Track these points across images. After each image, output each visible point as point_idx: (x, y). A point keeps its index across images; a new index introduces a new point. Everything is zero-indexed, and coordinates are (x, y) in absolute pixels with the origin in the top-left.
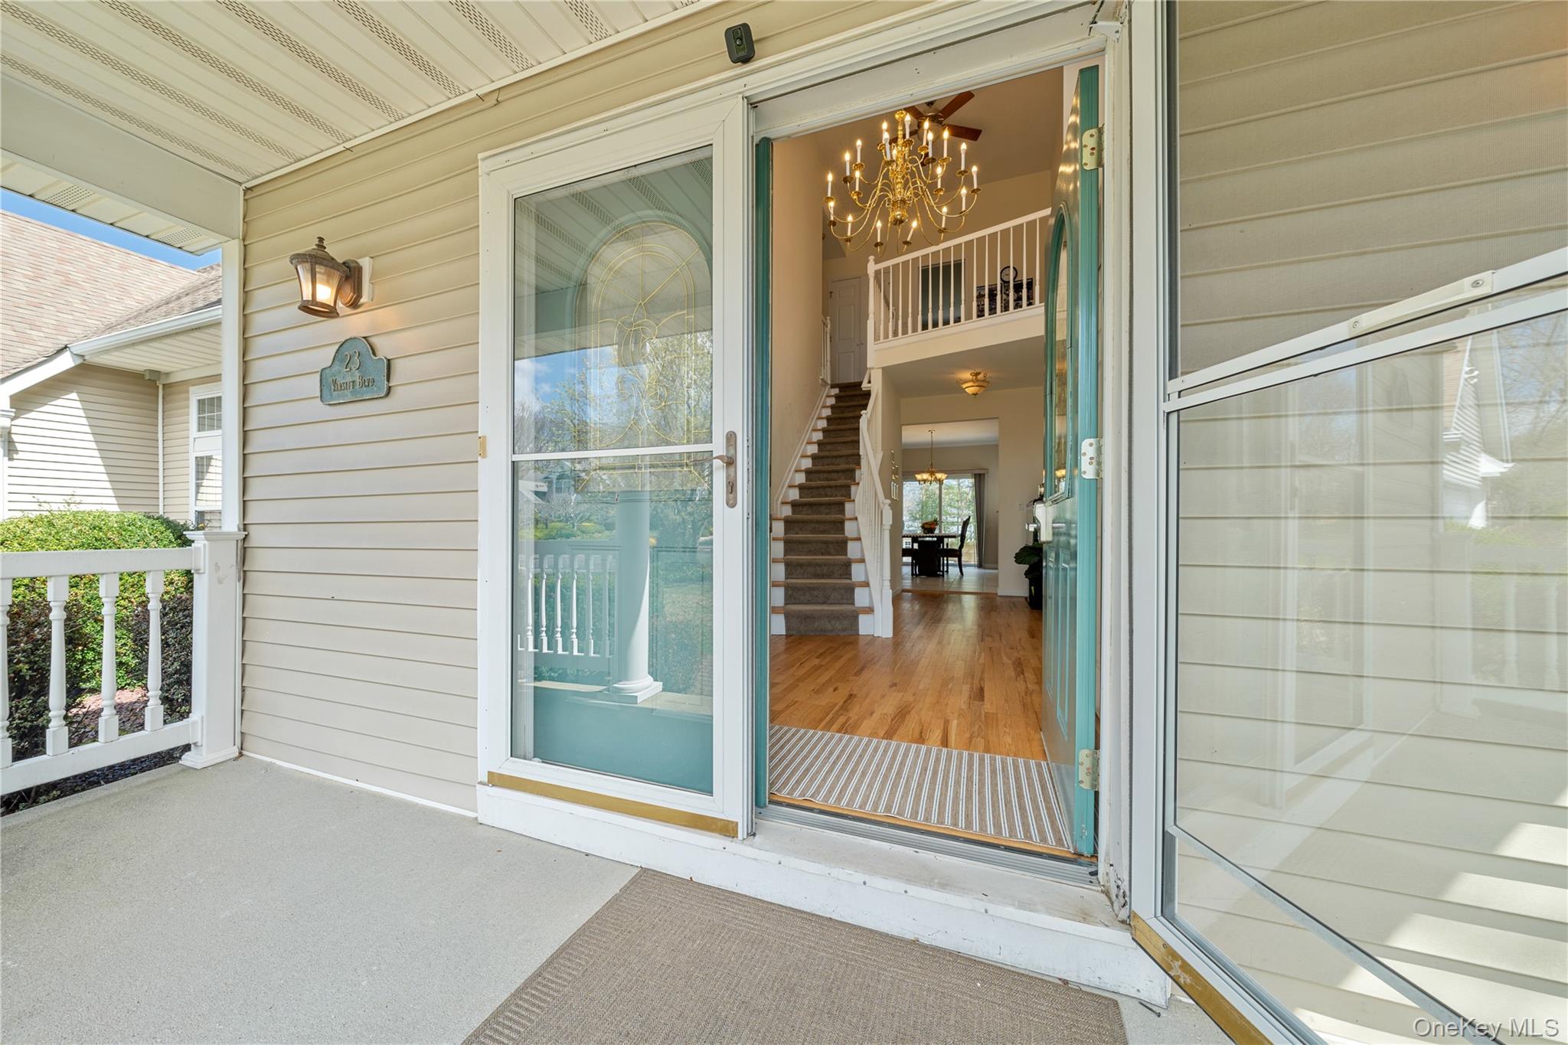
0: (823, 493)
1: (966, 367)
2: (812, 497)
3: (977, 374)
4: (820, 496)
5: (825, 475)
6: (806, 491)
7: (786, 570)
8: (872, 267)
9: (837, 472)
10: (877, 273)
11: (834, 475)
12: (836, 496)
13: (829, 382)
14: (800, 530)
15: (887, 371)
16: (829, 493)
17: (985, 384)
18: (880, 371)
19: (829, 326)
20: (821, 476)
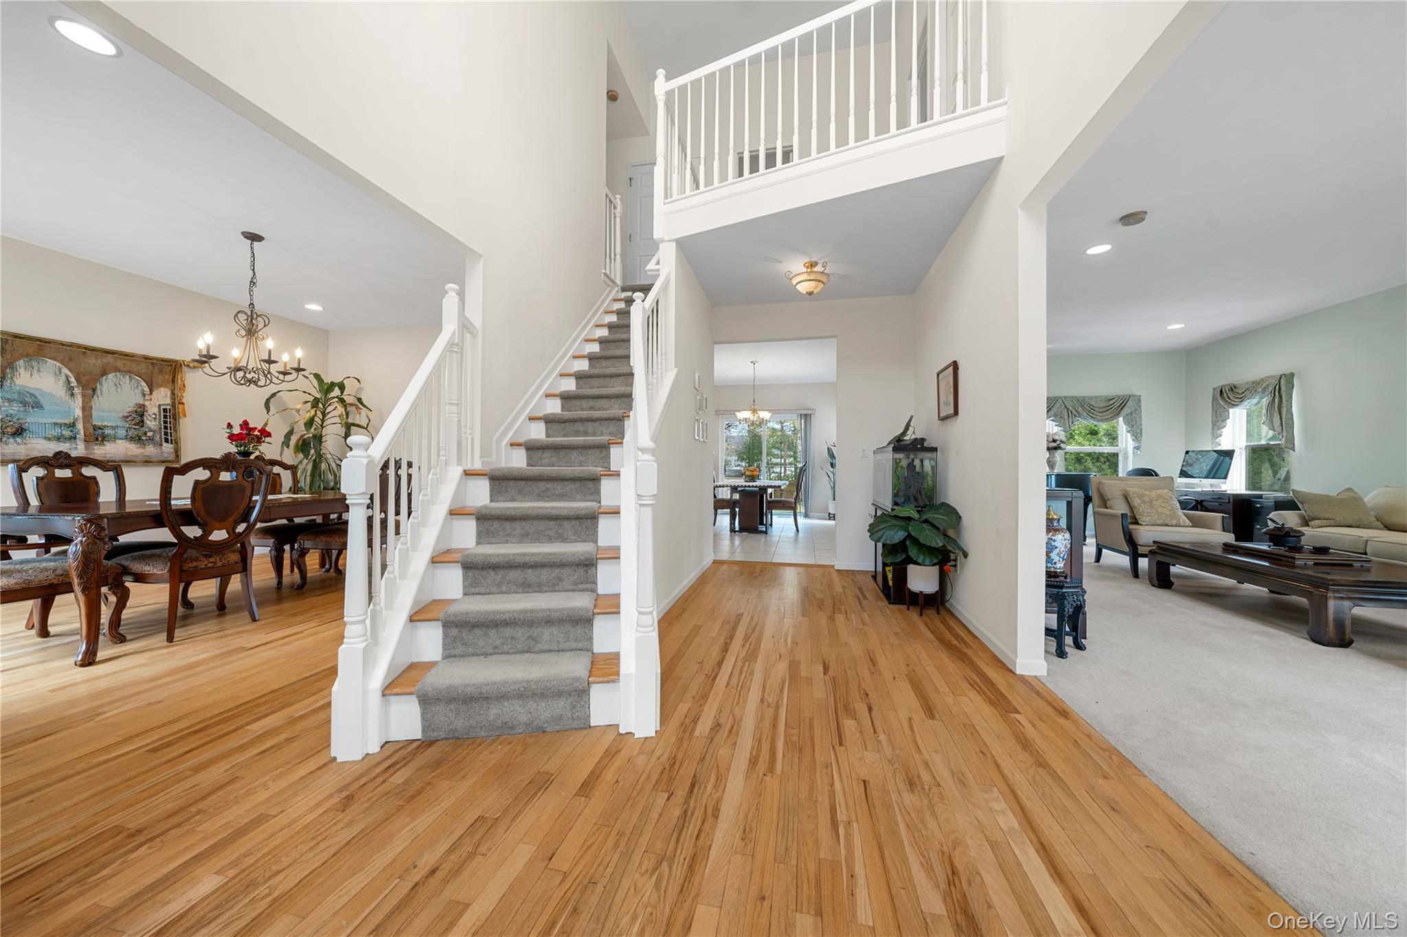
0: (582, 429)
1: (797, 249)
2: (565, 436)
3: (813, 265)
4: (577, 433)
5: (591, 402)
6: (555, 426)
7: (465, 577)
8: (661, 86)
9: (608, 397)
10: (669, 94)
11: (603, 403)
12: (602, 434)
13: (619, 281)
14: (520, 492)
15: (683, 245)
16: (590, 430)
17: (824, 279)
18: (674, 244)
19: (619, 207)
20: (585, 403)
